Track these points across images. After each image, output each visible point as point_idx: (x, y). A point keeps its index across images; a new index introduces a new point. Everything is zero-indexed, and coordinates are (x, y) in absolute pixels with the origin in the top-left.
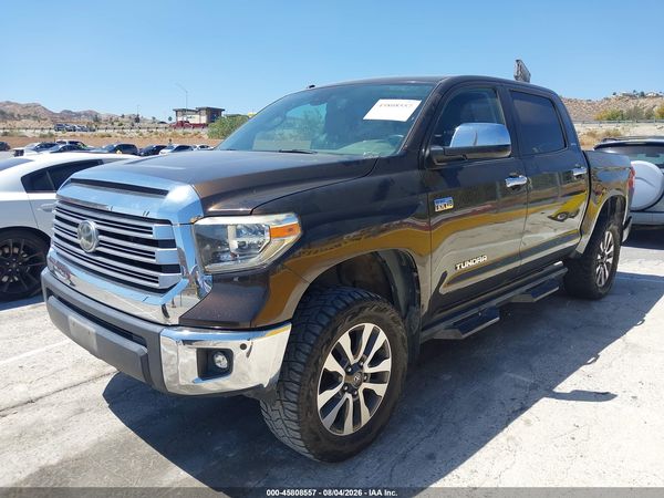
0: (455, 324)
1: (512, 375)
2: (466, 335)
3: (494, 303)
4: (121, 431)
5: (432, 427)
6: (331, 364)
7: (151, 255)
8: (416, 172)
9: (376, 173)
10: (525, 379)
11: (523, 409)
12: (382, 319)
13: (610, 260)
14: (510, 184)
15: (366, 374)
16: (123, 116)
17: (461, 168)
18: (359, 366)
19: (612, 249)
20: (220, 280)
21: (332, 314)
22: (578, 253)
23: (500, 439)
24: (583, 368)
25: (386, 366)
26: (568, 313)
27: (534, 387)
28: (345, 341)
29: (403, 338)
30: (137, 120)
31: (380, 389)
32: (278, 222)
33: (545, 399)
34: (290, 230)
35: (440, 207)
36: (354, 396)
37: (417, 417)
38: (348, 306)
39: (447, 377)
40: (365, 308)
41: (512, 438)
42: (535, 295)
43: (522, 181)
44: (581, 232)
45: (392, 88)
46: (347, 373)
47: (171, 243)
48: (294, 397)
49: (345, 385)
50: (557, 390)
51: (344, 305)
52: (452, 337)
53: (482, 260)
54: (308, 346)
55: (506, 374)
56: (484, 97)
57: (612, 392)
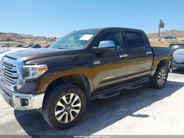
0: (105, 94)
1: (123, 109)
2: (107, 97)
3: (119, 89)
4: (14, 119)
5: (93, 122)
6: (59, 104)
7: (12, 75)
8: (89, 54)
9: (74, 54)
10: (126, 111)
11: (121, 118)
12: (76, 92)
13: (164, 78)
14: (121, 56)
15: (72, 107)
16: (52, 38)
17: (104, 53)
18: (70, 105)
19: (165, 74)
20: (27, 81)
21: (59, 91)
22: (151, 75)
23: (110, 126)
24: (144, 108)
25: (79, 105)
26: (149, 93)
27: (127, 113)
28: (64, 98)
29: (84, 97)
30: (55, 38)
31: (77, 111)
32: (41, 67)
33: (129, 116)
34: (44, 69)
35: (95, 63)
36: (68, 113)
37: (91, 119)
38: (64, 89)
39: (104, 109)
40: (70, 89)
41: (113, 126)
42: (134, 87)
43: (126, 56)
44: (151, 70)
45: (89, 31)
46: (65, 106)
47: (16, 72)
48: (47, 112)
49: (65, 110)
50: (133, 114)
51: (63, 88)
52: (103, 98)
53: (112, 77)
54: (51, 99)
55: (121, 109)
56: (117, 33)
57: (149, 115)
